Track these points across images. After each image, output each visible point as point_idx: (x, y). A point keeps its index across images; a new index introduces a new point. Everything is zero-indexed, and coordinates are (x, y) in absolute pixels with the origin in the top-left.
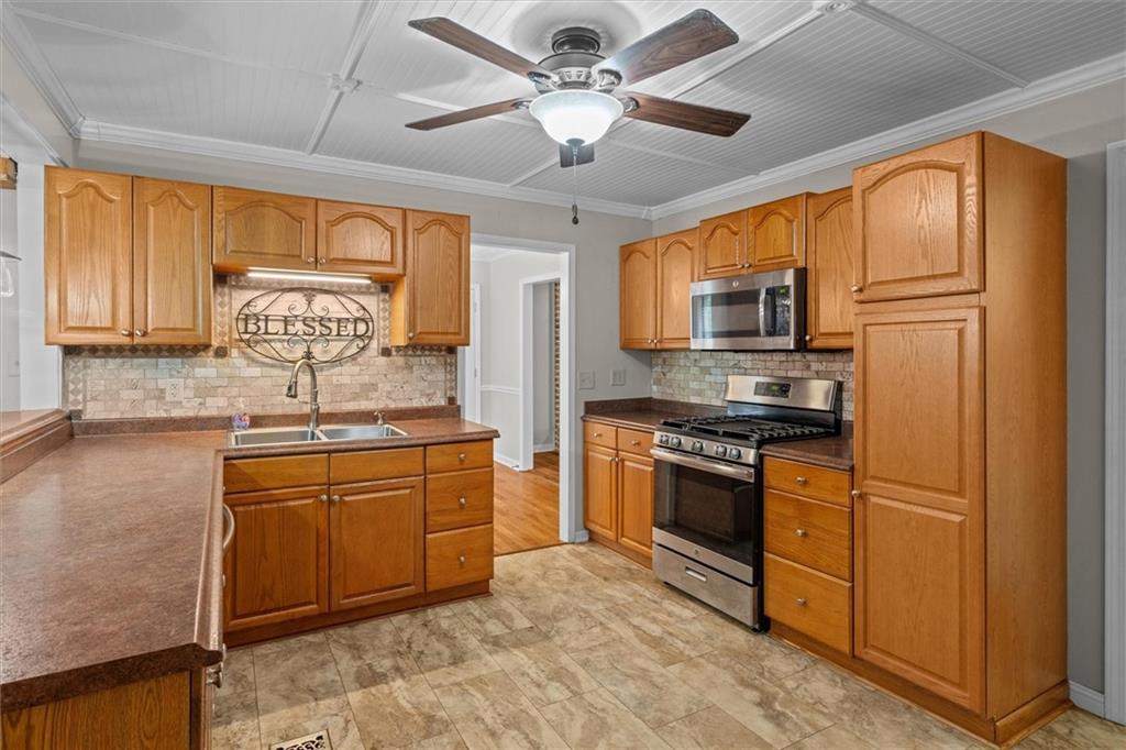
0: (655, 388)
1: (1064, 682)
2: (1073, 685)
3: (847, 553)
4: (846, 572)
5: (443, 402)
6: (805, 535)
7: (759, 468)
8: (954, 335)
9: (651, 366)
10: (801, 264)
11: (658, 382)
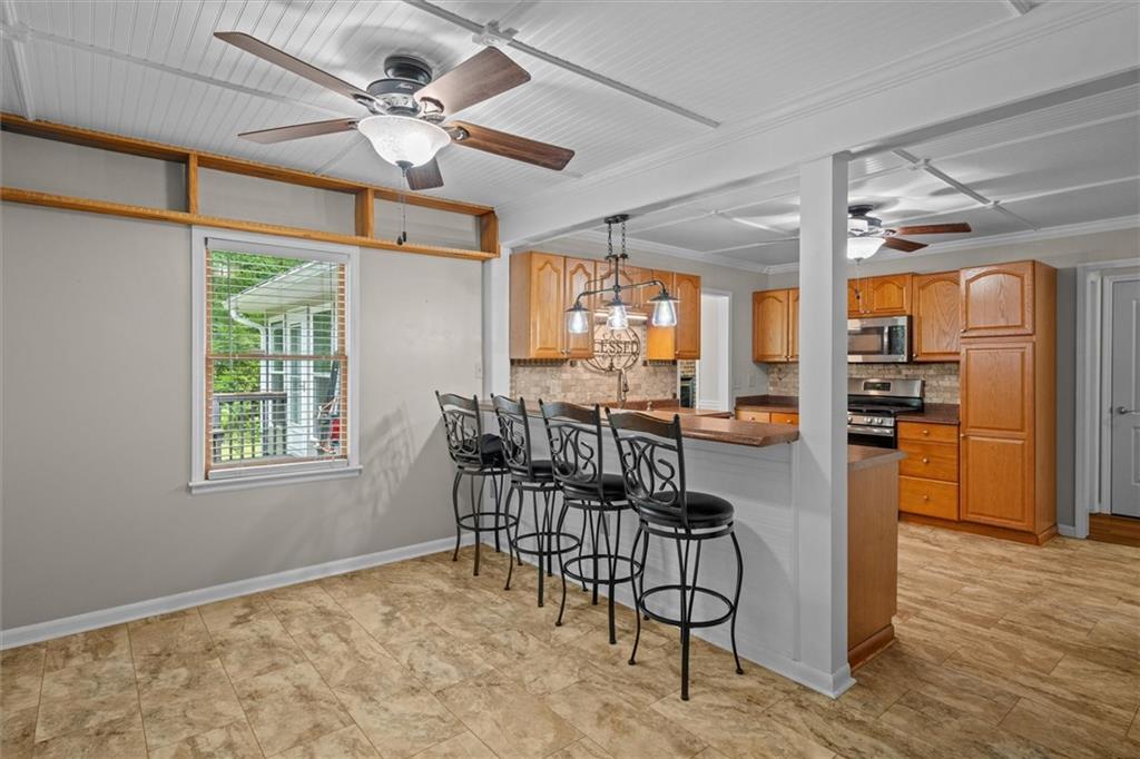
0: (771, 388)
1: (1056, 524)
2: (1060, 526)
3: (956, 468)
4: (955, 478)
5: (671, 397)
6: (928, 462)
7: (895, 427)
8: (1019, 355)
9: (768, 374)
10: (908, 313)
11: (774, 384)
